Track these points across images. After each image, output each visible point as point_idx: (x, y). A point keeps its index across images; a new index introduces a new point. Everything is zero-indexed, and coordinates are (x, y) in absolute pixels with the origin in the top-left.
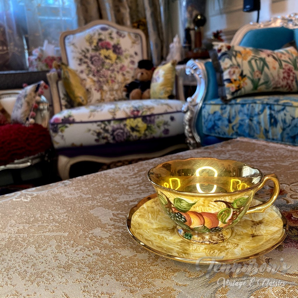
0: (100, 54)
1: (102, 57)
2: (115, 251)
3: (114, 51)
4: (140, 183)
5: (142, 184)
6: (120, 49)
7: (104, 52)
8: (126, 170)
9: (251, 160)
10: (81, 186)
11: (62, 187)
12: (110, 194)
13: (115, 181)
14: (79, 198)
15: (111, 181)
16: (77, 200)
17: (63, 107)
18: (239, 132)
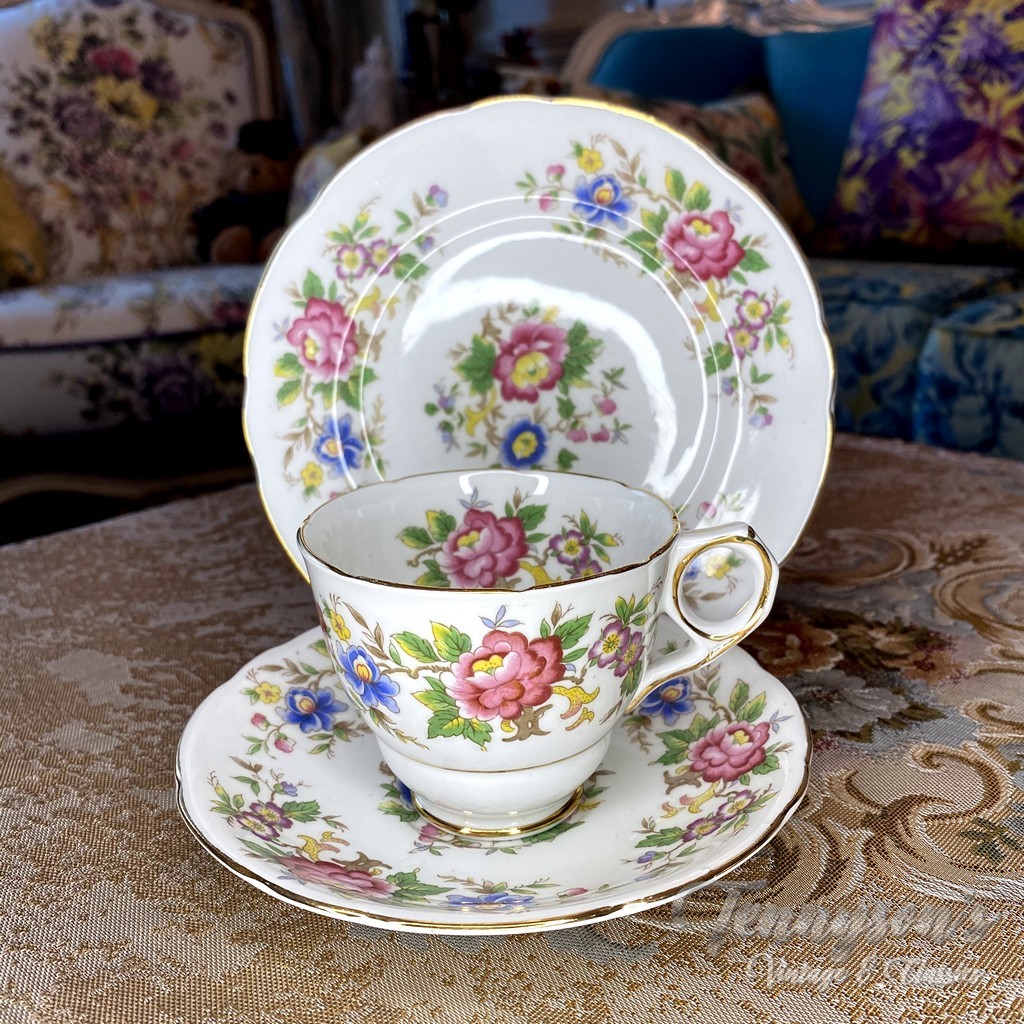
0: (93, 94)
1: (101, 104)
2: (138, 798)
3: (148, 86)
4: (237, 561)
5: (245, 563)
6: (169, 76)
7: (106, 89)
8: (189, 517)
10: (13, 576)
12: (122, 602)
13: (145, 556)
14: (6, 621)
15: (131, 558)
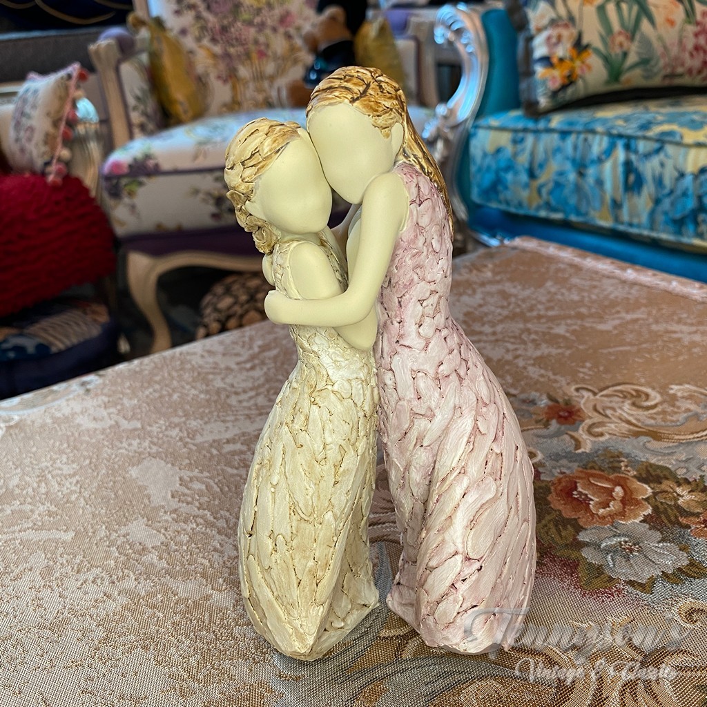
4: (259, 386)
5: (262, 390)
8: (235, 346)
9: (528, 314)
10: (122, 393)
11: (78, 395)
12: (184, 419)
13: (202, 379)
14: (113, 430)
15: (194, 381)
16: (107, 436)
17: (136, 131)
18: (553, 203)
